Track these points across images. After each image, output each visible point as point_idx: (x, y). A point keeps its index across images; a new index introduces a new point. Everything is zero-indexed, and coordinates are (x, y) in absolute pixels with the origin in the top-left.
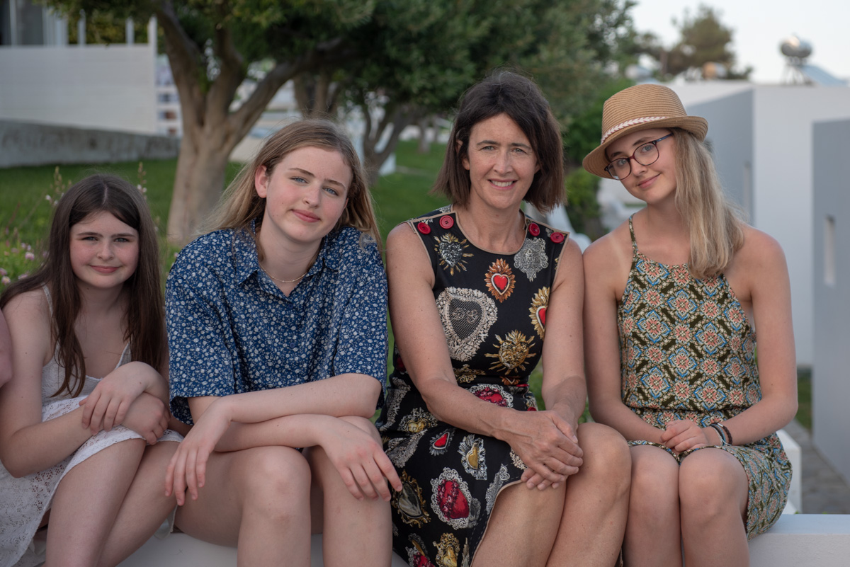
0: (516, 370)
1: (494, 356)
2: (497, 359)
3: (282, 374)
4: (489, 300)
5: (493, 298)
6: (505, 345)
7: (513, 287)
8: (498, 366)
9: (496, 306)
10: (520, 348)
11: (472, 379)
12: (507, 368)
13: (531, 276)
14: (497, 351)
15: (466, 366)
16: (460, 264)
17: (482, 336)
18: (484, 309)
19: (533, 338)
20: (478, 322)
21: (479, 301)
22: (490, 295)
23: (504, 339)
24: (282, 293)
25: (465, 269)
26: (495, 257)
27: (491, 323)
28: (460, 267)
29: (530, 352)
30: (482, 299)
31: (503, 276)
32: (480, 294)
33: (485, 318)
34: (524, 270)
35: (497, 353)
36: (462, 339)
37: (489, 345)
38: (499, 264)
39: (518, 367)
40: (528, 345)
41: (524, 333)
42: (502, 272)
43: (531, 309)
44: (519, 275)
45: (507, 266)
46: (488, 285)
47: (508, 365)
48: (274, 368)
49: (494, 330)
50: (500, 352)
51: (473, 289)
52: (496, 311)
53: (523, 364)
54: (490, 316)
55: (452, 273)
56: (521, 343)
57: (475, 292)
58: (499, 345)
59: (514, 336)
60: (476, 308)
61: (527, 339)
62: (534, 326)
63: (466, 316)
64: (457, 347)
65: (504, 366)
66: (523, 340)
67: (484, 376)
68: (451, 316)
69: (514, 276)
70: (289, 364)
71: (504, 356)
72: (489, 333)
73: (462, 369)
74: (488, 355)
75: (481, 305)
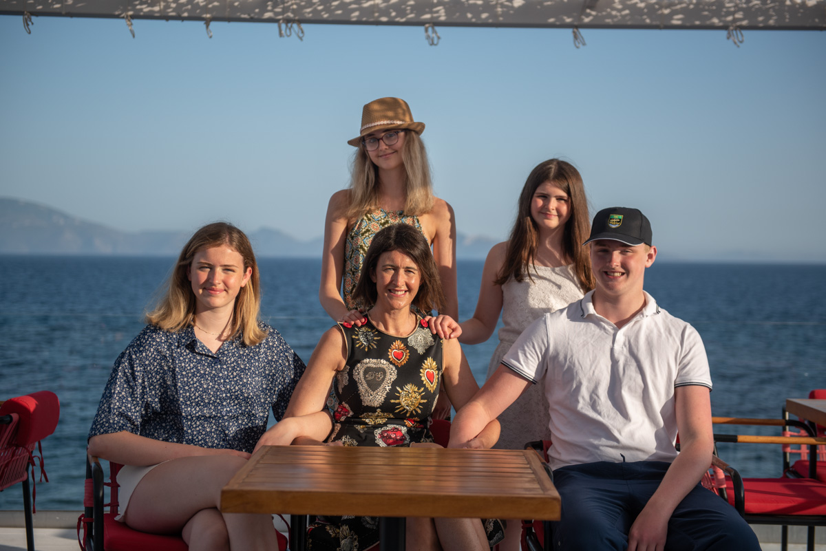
0: (414, 412)
1: (397, 401)
2: (399, 404)
3: (215, 406)
4: (391, 366)
5: (394, 364)
6: (403, 393)
7: (408, 357)
8: (401, 409)
9: (396, 369)
10: (414, 395)
11: (384, 421)
12: (407, 411)
13: (421, 351)
14: (398, 398)
15: (379, 410)
16: (372, 344)
17: (387, 388)
18: (388, 372)
19: (422, 389)
20: (383, 379)
21: (384, 367)
22: (391, 363)
23: (402, 389)
24: (211, 352)
25: (375, 347)
26: (395, 339)
27: (392, 380)
28: (372, 346)
29: (422, 398)
30: (387, 365)
31: (400, 351)
32: (385, 362)
33: (388, 376)
34: (416, 347)
35: (399, 399)
36: (374, 391)
37: (392, 394)
38: (397, 344)
39: (415, 410)
40: (420, 394)
41: (416, 385)
42: (399, 349)
43: (421, 370)
44: (412, 350)
45: (403, 345)
46: (390, 357)
47: (408, 408)
48: (209, 403)
49: (394, 384)
50: (401, 399)
51: (381, 359)
52: (396, 372)
53: (418, 407)
54: (392, 375)
55: (366, 350)
56: (415, 392)
57: (382, 361)
58: (400, 393)
59: (409, 387)
60: (383, 371)
61: (419, 389)
62: (423, 381)
63: (375, 377)
64: (371, 397)
65: (405, 409)
66: (416, 390)
67: (392, 418)
68: (365, 378)
69: (408, 351)
70: (220, 399)
71: (404, 401)
72: (392, 386)
73: (377, 413)
74: (392, 401)
75: (386, 369)
